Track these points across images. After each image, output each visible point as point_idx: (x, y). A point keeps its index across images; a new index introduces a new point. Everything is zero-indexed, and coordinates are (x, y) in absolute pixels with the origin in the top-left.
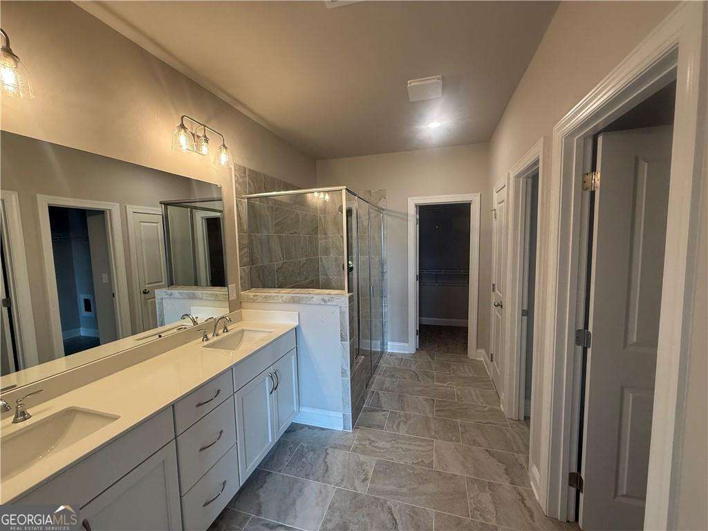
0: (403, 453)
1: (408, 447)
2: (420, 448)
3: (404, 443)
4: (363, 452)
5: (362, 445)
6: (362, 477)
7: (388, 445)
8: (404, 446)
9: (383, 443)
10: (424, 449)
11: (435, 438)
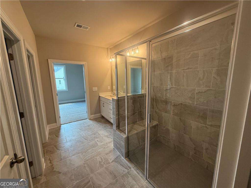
0: (93, 151)
1: (92, 154)
2: (88, 156)
3: (94, 154)
4: (104, 145)
5: (106, 146)
6: (99, 141)
7: (99, 150)
8: (94, 153)
9: (101, 150)
10: (86, 157)
11: (84, 164)
